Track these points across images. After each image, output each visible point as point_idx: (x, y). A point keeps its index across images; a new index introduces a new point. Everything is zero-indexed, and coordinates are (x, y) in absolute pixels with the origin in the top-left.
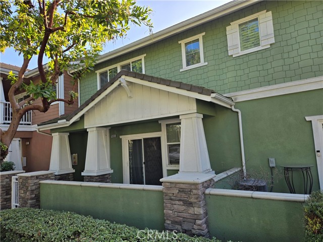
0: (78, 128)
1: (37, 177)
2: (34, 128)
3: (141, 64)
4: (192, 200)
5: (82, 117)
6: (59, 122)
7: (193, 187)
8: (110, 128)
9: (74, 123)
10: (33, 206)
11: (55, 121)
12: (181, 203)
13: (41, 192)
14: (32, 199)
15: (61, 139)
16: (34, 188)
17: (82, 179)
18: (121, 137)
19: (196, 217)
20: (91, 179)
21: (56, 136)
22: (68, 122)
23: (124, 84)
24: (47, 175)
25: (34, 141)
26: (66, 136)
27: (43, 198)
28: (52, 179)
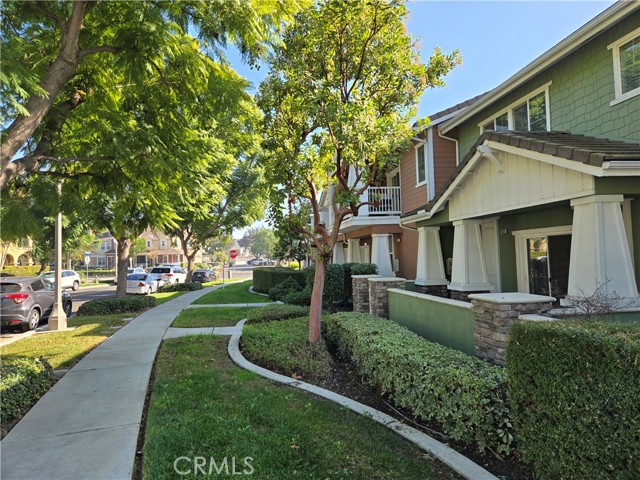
0: (443, 221)
1: (385, 283)
2: (396, 220)
5: (446, 204)
6: (419, 212)
8: (497, 218)
9: (435, 215)
10: (381, 315)
11: (415, 212)
12: (487, 326)
13: (390, 303)
14: (380, 308)
15: (428, 236)
16: (382, 295)
17: (449, 294)
18: (514, 233)
19: (498, 344)
20: (458, 294)
21: (421, 230)
22: (428, 213)
24: (396, 282)
25: (405, 237)
26: (435, 231)
27: (391, 308)
28: (402, 288)
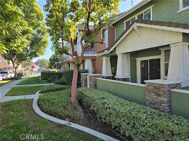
0: (113, 54)
1: (95, 76)
2: (96, 55)
3: (150, 12)
4: (161, 93)
5: (115, 48)
6: (105, 51)
7: (161, 86)
8: (130, 54)
9: (111, 52)
10: (94, 88)
11: (103, 51)
12: (155, 94)
13: (97, 83)
14: (94, 85)
15: (107, 60)
16: (94, 80)
18: (136, 59)
19: (162, 102)
20: (119, 79)
21: (104, 58)
22: (108, 51)
23: (135, 28)
24: (99, 76)
25: (96, 61)
26: (109, 58)
27: (97, 85)
28: (101, 78)
